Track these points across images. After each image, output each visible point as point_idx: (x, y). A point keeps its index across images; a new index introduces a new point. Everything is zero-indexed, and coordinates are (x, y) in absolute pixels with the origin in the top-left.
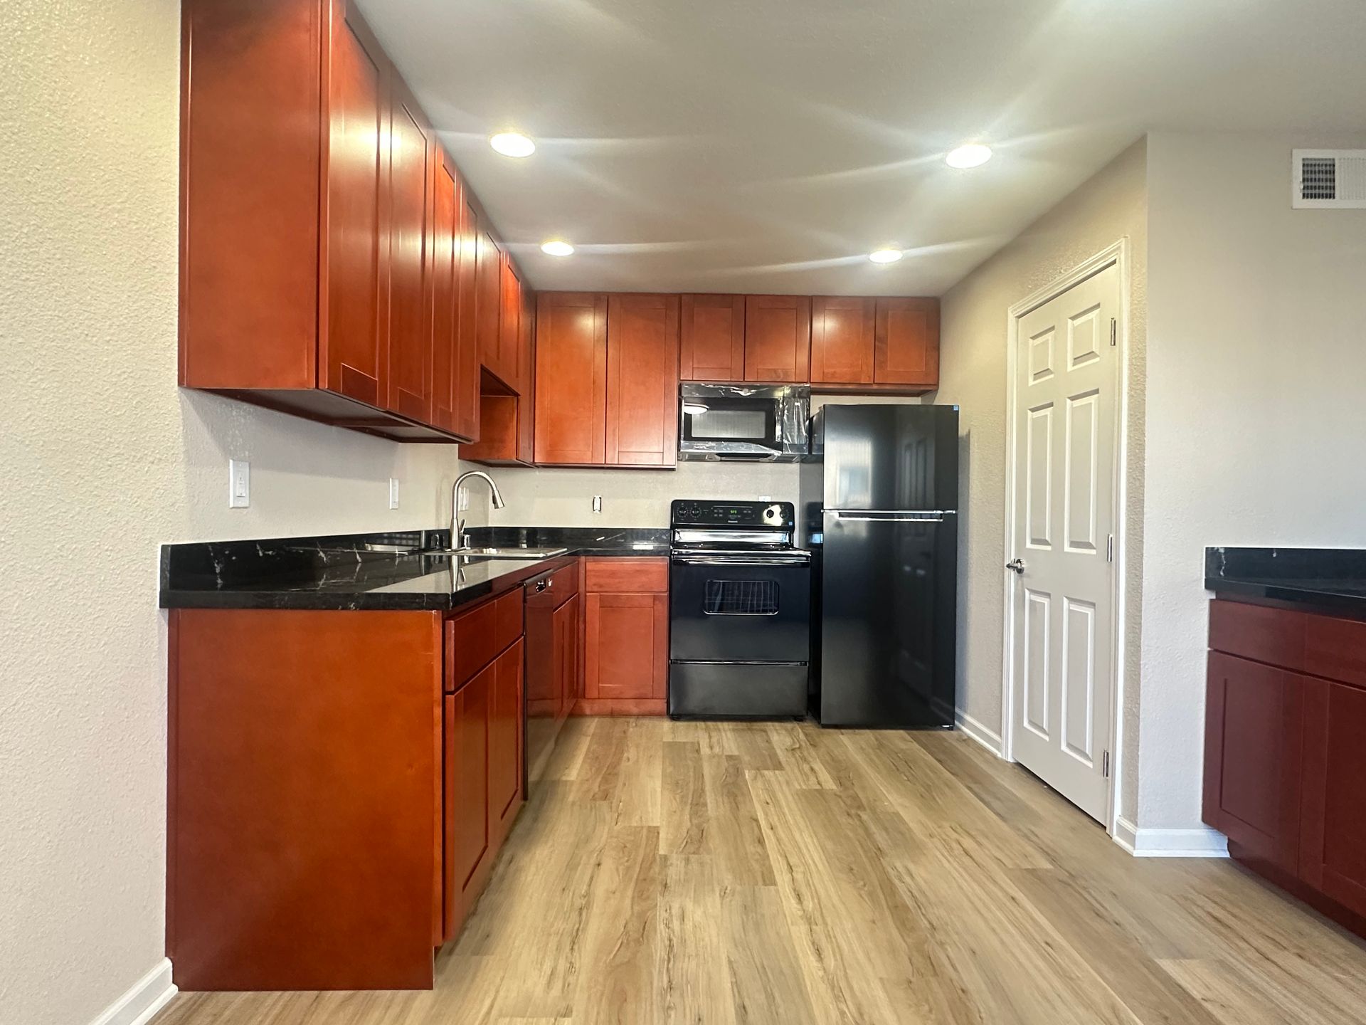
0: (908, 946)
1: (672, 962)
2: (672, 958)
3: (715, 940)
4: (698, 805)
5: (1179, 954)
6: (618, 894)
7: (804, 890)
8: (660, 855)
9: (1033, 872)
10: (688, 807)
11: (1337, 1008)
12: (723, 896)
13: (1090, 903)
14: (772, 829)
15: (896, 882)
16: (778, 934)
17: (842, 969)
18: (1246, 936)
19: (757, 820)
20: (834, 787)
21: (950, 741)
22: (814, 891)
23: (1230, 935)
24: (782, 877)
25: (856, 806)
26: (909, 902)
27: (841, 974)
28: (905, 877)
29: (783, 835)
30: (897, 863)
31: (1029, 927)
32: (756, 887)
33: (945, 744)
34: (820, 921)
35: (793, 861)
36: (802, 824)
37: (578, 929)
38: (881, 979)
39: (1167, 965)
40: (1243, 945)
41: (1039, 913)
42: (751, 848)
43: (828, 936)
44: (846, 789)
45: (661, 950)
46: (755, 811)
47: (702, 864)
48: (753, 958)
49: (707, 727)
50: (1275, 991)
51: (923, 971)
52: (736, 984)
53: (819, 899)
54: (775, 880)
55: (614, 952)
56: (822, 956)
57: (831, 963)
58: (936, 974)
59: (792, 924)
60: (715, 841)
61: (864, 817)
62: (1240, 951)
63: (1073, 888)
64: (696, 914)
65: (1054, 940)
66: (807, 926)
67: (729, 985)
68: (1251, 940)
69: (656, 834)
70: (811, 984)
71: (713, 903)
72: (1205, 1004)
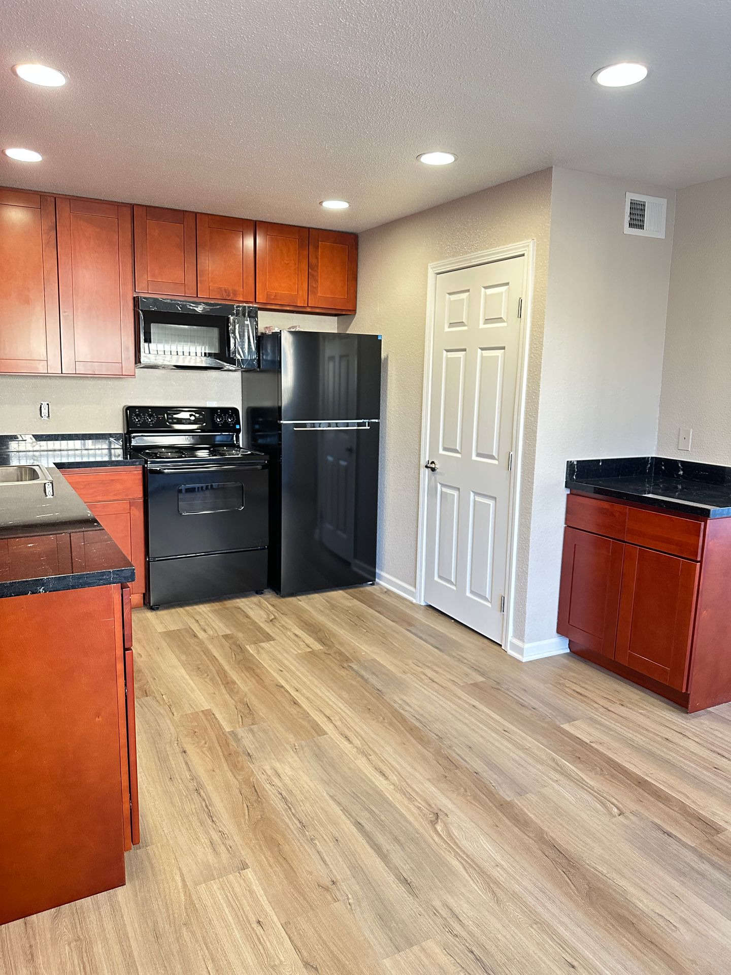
0: (433, 754)
1: (292, 809)
2: (290, 805)
3: (312, 785)
4: (229, 684)
5: (570, 719)
6: (217, 771)
7: (348, 733)
8: (228, 732)
9: (475, 685)
10: (222, 687)
11: (647, 730)
12: (296, 751)
13: (516, 699)
14: (297, 691)
15: (402, 712)
16: (350, 768)
17: (403, 780)
18: (596, 700)
19: (282, 687)
20: (322, 648)
21: (377, 595)
22: (355, 732)
23: (588, 701)
24: (328, 727)
25: (344, 659)
26: (418, 724)
27: (404, 784)
28: (405, 707)
29: (309, 695)
30: (395, 698)
31: (491, 723)
32: (314, 739)
33: (375, 597)
34: (371, 753)
35: (328, 712)
36: (316, 683)
37: (206, 806)
38: (429, 780)
39: (566, 727)
40: (596, 705)
41: (493, 713)
42: (293, 710)
43: (382, 761)
44: (330, 647)
45: (280, 803)
46: (277, 680)
47: (265, 732)
48: (344, 790)
49: (187, 612)
50: (618, 728)
51: (449, 767)
52: (345, 810)
53: (361, 737)
54: (325, 731)
55: (247, 814)
56: (386, 775)
57: (394, 778)
58: (457, 768)
59: (355, 759)
60: (262, 710)
61: (355, 667)
62: (597, 710)
63: (501, 691)
64: (285, 770)
65: (508, 728)
66: (365, 758)
67: (341, 812)
68: (598, 702)
69: (213, 716)
70: (390, 795)
71: (292, 758)
72: (593, 745)
